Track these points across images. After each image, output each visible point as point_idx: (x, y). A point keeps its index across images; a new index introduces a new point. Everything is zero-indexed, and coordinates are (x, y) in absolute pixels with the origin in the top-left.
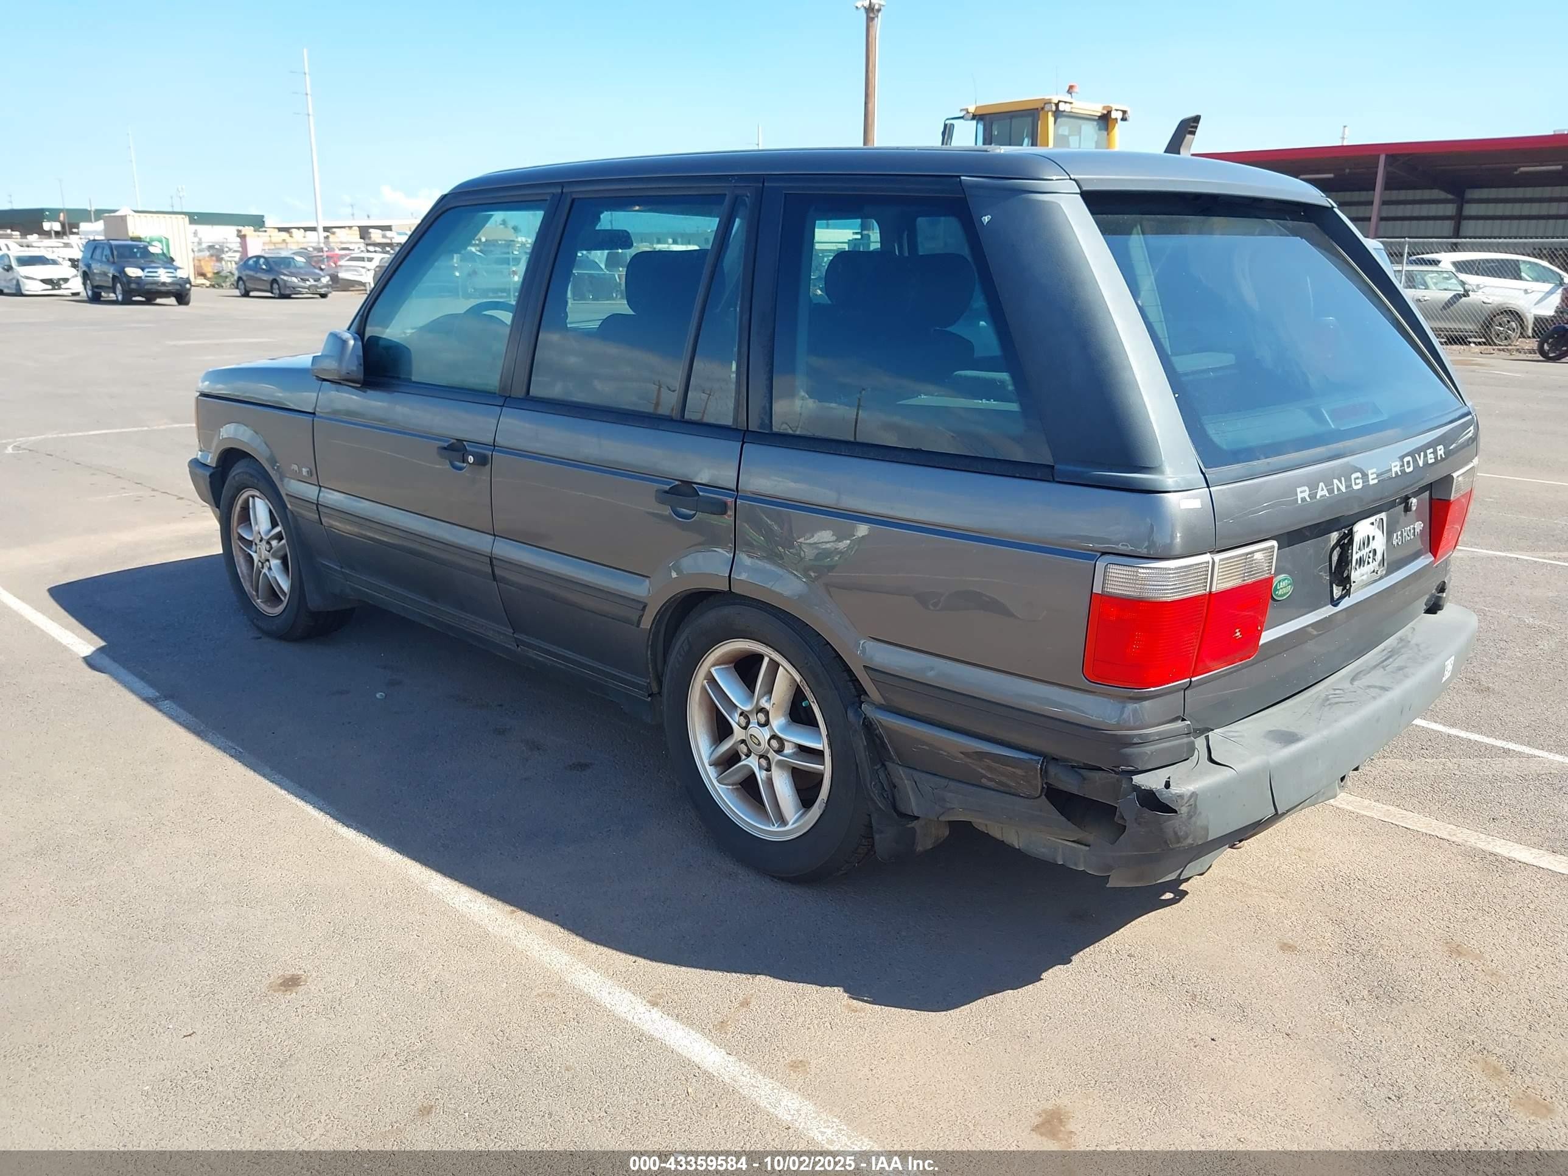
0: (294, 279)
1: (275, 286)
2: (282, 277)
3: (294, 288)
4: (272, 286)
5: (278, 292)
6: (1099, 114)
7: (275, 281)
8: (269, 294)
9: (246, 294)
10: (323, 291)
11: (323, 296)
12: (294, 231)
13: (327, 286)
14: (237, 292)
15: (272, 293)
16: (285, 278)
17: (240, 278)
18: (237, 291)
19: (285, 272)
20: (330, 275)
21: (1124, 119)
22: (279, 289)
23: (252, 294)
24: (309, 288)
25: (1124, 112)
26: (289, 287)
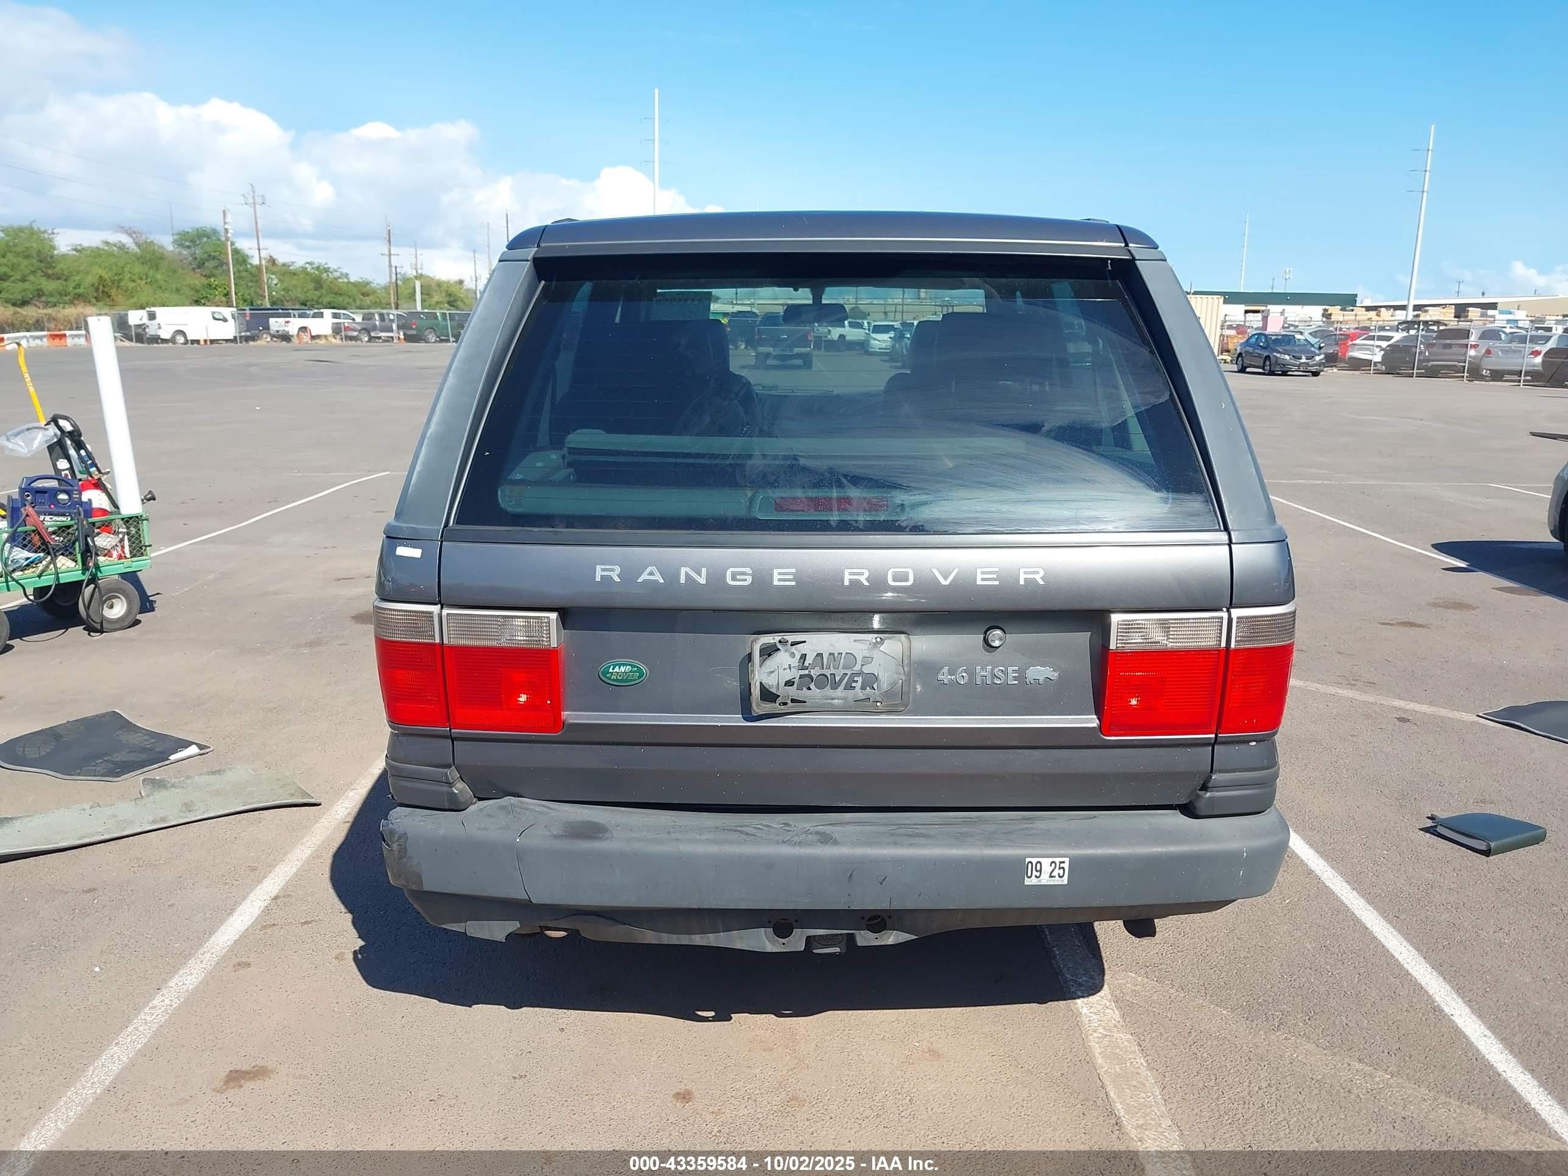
0: (1287, 357)
1: (1268, 363)
2: (1275, 354)
3: (1284, 365)
4: (1264, 362)
5: (1268, 368)
7: (1268, 357)
8: (1261, 370)
9: (1242, 370)
10: (1313, 369)
11: (1316, 374)
12: (1383, 310)
13: (1319, 364)
14: (1235, 368)
15: (1264, 370)
16: (1278, 355)
17: (1240, 355)
18: (1236, 366)
19: (1280, 350)
20: (1325, 354)
22: (1270, 366)
23: (1248, 370)
24: (1299, 366)
26: (1279, 364)
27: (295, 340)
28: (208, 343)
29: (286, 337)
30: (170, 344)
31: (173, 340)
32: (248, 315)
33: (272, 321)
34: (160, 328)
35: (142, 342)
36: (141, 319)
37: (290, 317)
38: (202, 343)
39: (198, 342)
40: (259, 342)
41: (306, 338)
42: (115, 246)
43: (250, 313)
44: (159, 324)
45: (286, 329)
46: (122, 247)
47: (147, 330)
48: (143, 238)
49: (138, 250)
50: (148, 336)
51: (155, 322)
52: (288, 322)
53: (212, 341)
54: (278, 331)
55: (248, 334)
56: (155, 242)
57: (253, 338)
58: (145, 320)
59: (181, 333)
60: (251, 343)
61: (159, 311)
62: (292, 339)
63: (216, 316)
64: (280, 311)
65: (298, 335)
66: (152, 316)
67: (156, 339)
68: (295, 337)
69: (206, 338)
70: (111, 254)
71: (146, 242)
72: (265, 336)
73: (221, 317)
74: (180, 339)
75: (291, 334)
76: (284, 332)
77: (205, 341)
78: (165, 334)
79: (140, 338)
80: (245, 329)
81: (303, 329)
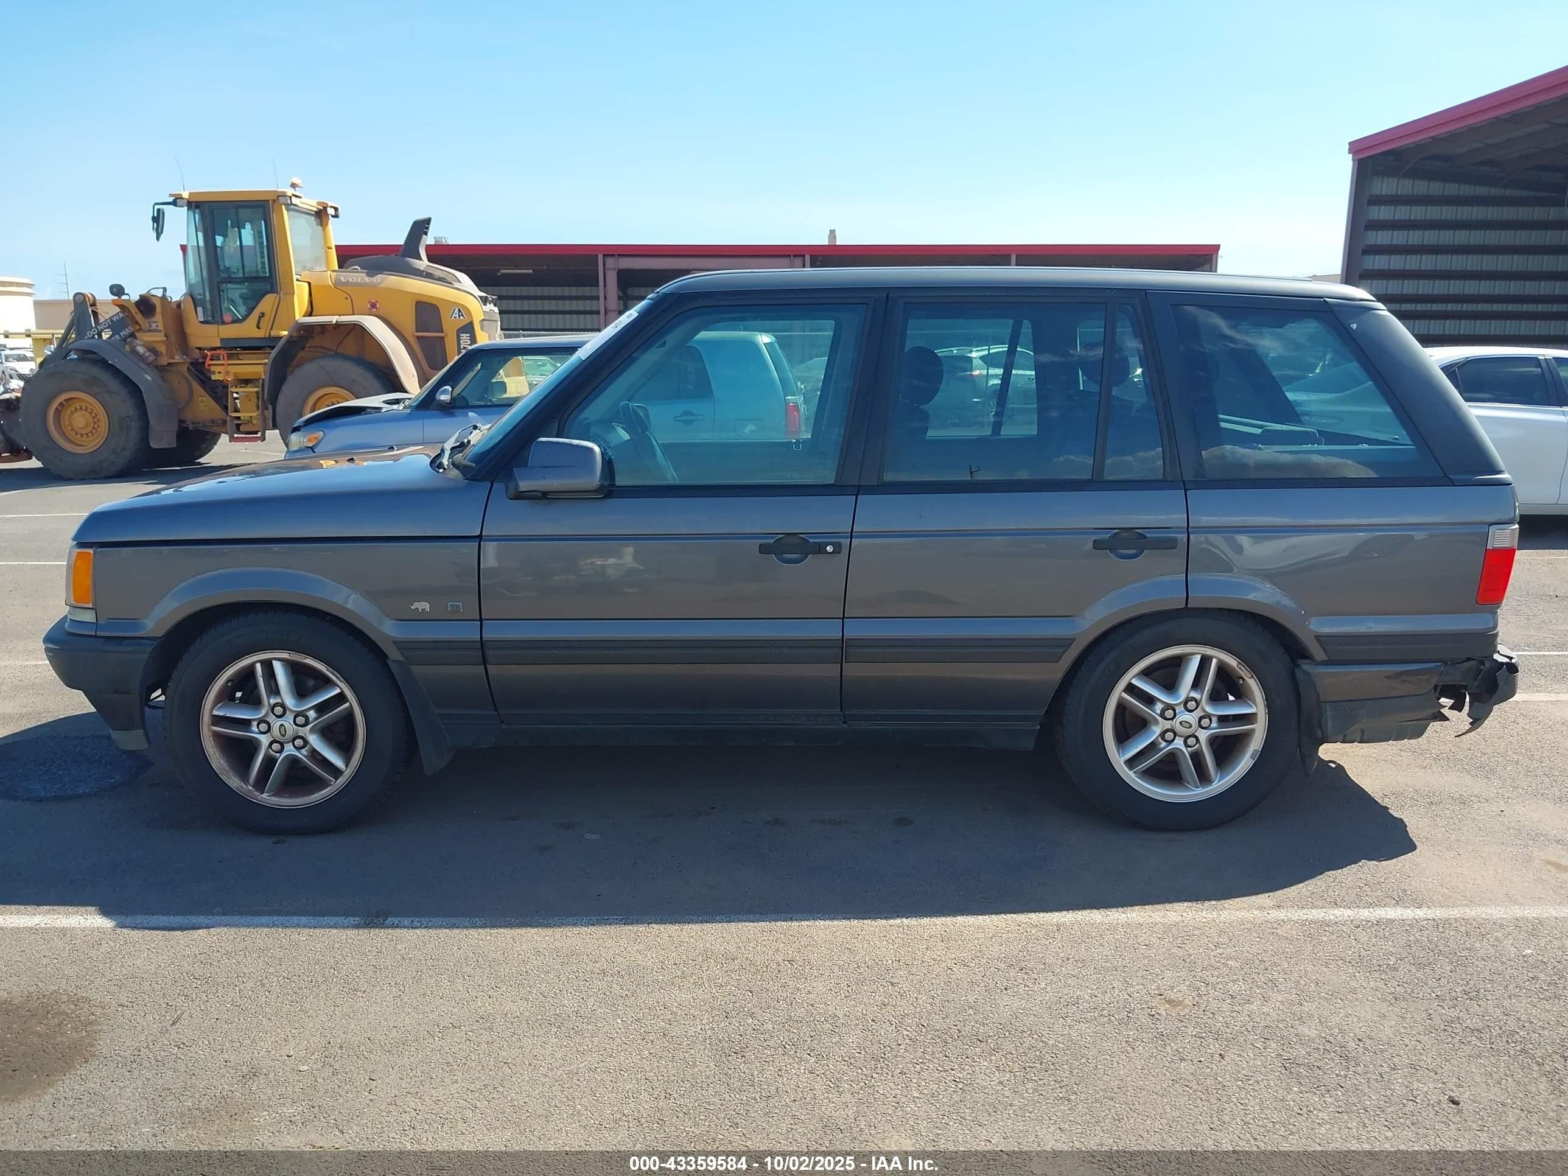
6: (315, 209)
21: (336, 216)
25: (336, 209)
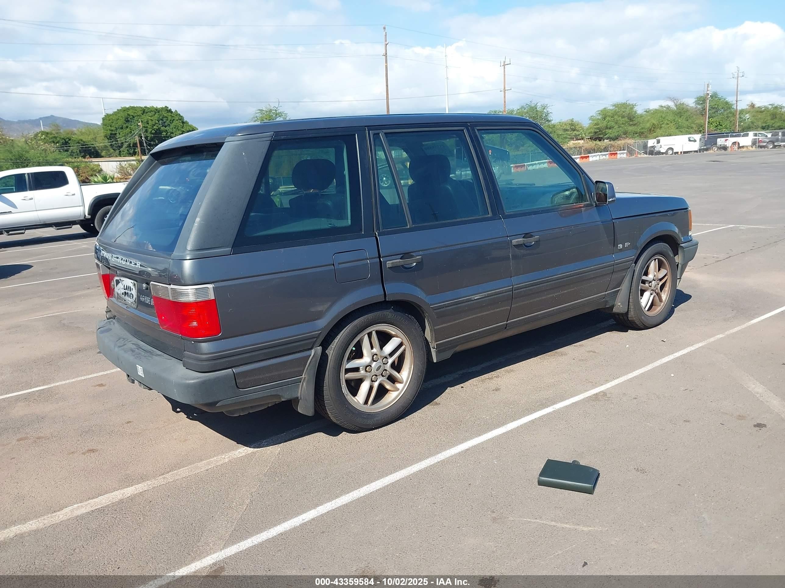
27: (729, 149)
28: (682, 153)
29: (725, 148)
30: (665, 155)
31: (666, 153)
32: (706, 137)
33: (718, 140)
34: (661, 147)
35: (652, 155)
36: (654, 144)
37: (728, 137)
38: (679, 153)
39: (677, 153)
40: (709, 151)
41: (736, 147)
42: (665, 107)
43: (708, 137)
44: (661, 145)
45: (725, 144)
46: (668, 107)
47: (655, 148)
48: (679, 102)
49: (676, 108)
50: (655, 151)
51: (659, 144)
52: (727, 140)
53: (685, 152)
54: (721, 145)
55: (705, 147)
56: (685, 103)
57: (707, 150)
58: (655, 144)
59: (672, 149)
60: (705, 152)
61: (662, 139)
62: (728, 149)
63: (691, 139)
64: (725, 134)
65: (731, 147)
66: (658, 142)
67: (659, 153)
68: (729, 148)
69: (681, 151)
70: (662, 112)
71: (680, 104)
72: (714, 148)
73: (693, 140)
74: (670, 152)
75: (727, 146)
76: (724, 146)
77: (681, 152)
78: (663, 150)
79: (652, 153)
80: (704, 145)
81: (734, 143)
